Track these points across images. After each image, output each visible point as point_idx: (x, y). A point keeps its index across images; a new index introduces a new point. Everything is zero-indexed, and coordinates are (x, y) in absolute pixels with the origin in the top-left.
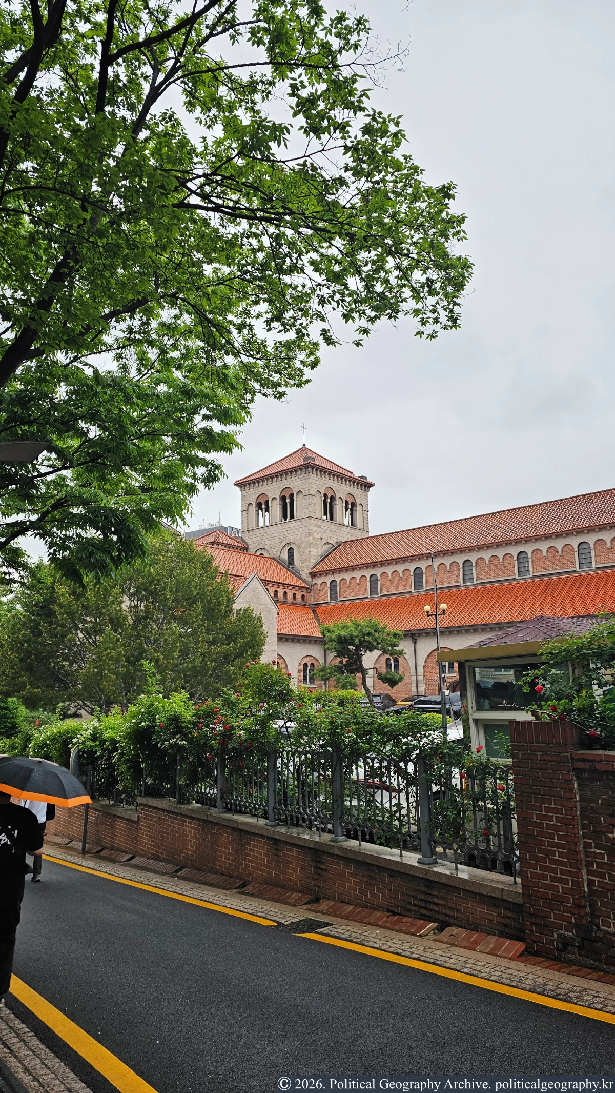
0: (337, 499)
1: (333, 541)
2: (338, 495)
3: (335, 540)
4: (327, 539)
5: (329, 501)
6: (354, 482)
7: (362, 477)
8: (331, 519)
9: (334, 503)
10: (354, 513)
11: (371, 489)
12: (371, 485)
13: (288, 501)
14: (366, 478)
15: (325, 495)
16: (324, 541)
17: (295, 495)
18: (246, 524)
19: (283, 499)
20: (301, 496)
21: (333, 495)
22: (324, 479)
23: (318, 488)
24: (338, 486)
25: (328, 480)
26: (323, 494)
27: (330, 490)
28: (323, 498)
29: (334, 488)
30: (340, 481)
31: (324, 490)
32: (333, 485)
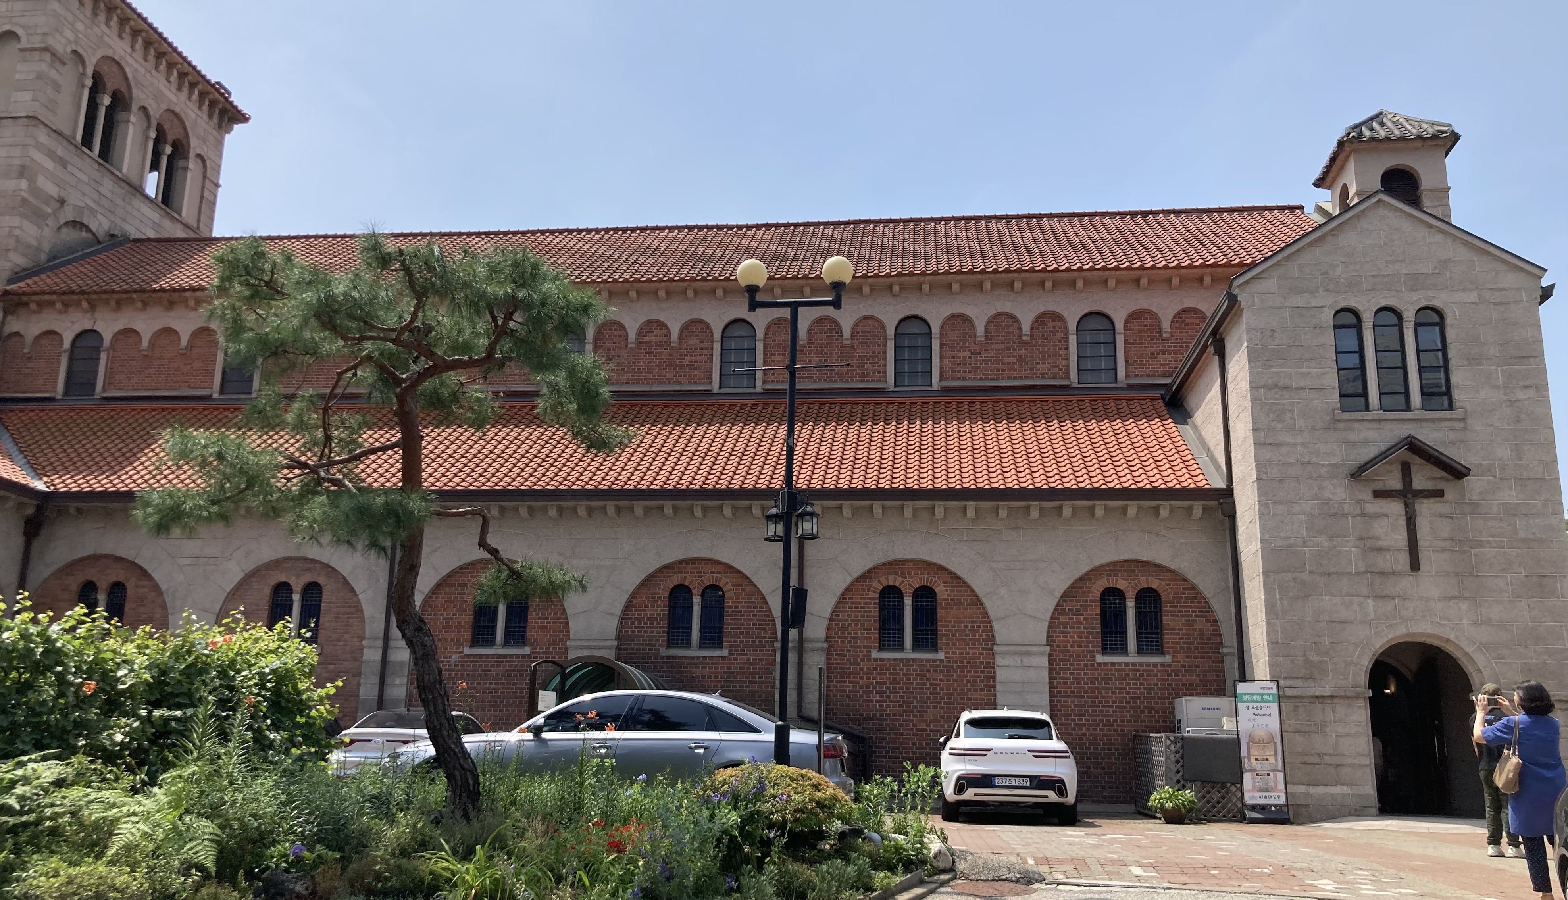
0: (134, 108)
1: (100, 224)
2: (139, 96)
3: (106, 225)
4: (79, 210)
5: (107, 100)
6: (192, 85)
7: (218, 83)
8: (105, 153)
9: (121, 116)
10: (178, 176)
11: (237, 128)
12: (243, 118)
14: (229, 93)
15: (97, 77)
16: (68, 214)
21: (124, 89)
22: (104, 28)
23: (76, 43)
24: (143, 71)
25: (117, 39)
26: (90, 72)
27: (115, 68)
28: (89, 82)
29: (128, 70)
30: (151, 57)
31: (94, 61)
32: (128, 58)
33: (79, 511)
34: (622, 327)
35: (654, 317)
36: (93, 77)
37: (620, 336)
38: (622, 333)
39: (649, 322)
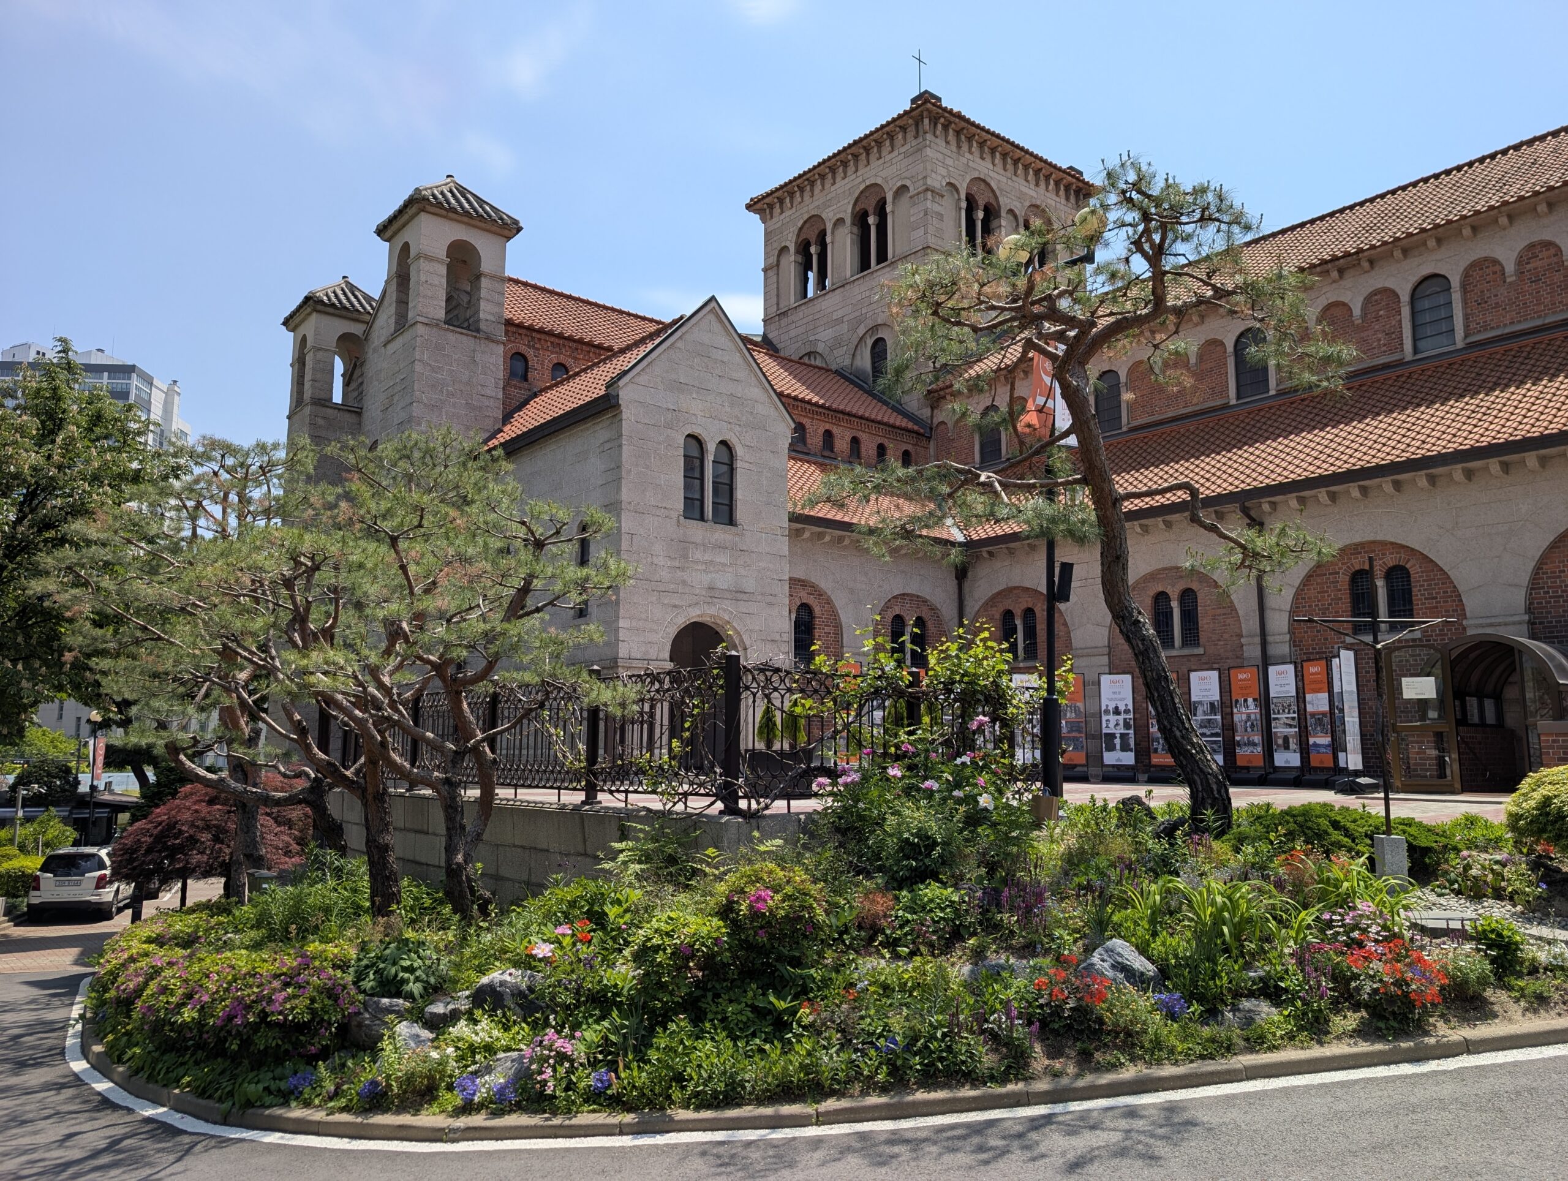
0: (1003, 213)
2: (1005, 202)
5: (980, 215)
6: (1047, 177)
7: (1071, 168)
9: (994, 223)
11: (1092, 200)
12: (1093, 190)
13: (871, 220)
14: (1081, 173)
15: (971, 201)
17: (889, 199)
18: (774, 300)
19: (860, 219)
20: (905, 199)
21: (992, 201)
22: (967, 155)
23: (950, 176)
24: (1004, 180)
25: (979, 160)
26: (963, 196)
27: (983, 186)
28: (964, 205)
29: (993, 184)
30: (1010, 166)
31: (965, 185)
32: (992, 174)
33: (991, 554)
34: (1495, 262)
35: (1535, 238)
36: (967, 199)
37: (1495, 273)
38: (1497, 268)
39: (1531, 246)
